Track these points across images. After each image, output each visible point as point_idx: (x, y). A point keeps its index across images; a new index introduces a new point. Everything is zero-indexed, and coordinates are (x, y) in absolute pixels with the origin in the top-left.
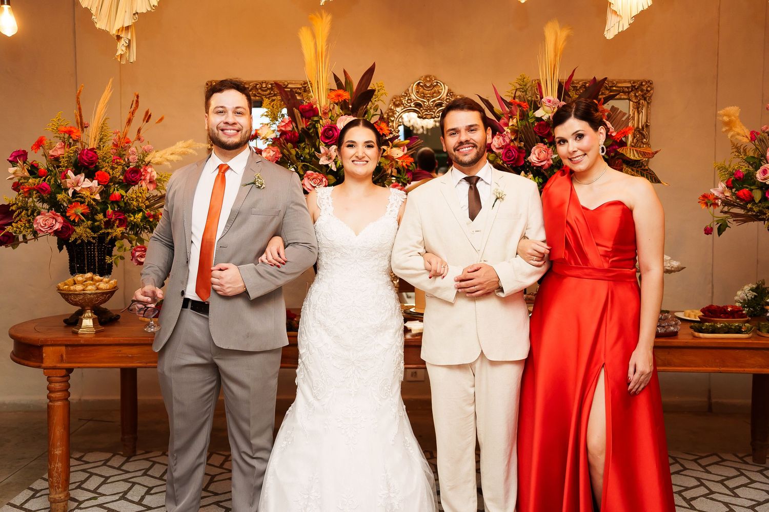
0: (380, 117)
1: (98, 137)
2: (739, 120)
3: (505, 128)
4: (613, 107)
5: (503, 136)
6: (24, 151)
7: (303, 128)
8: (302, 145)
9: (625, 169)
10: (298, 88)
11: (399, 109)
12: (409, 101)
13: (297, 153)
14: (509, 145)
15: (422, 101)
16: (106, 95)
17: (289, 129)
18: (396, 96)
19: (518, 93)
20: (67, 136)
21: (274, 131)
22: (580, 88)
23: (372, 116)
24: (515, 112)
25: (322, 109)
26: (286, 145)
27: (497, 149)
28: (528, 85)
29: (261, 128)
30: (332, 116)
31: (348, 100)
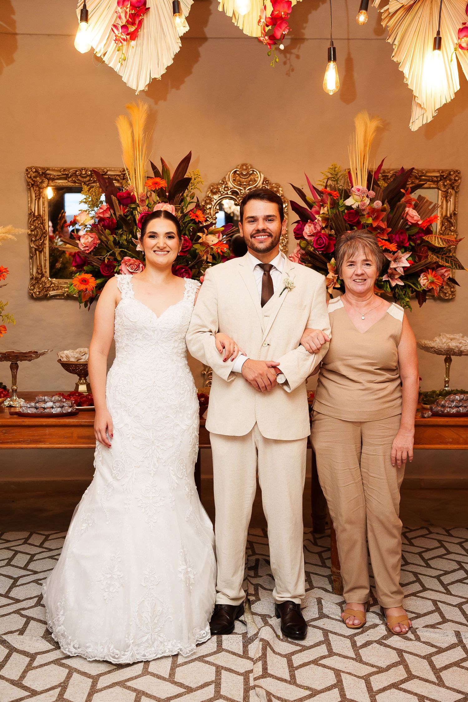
0: (197, 204)
3: (317, 216)
4: (420, 196)
5: (314, 224)
7: (120, 215)
8: (120, 231)
9: (430, 256)
10: (117, 175)
11: (216, 197)
12: (226, 189)
13: (115, 239)
14: (320, 232)
15: (239, 189)
17: (107, 215)
18: (214, 184)
19: (330, 182)
21: (92, 218)
22: (391, 177)
23: (188, 205)
24: (326, 200)
25: (139, 197)
26: (104, 231)
27: (309, 236)
28: (340, 174)
29: (79, 214)
30: (149, 203)
31: (165, 187)
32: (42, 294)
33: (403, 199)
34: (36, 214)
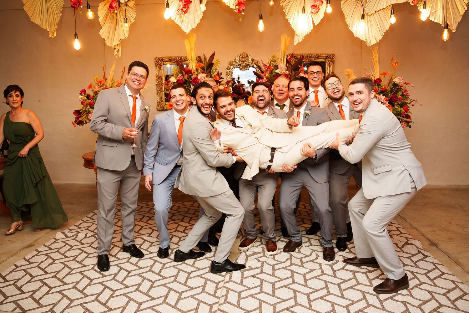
0: (218, 73)
1: (111, 83)
2: (353, 74)
3: (265, 77)
6: (85, 90)
7: (186, 78)
8: (185, 85)
11: (232, 67)
12: (236, 63)
15: (241, 63)
16: (113, 67)
17: (181, 78)
18: (231, 61)
19: (272, 63)
20: (99, 83)
25: (193, 71)
28: (276, 59)
30: (197, 73)
31: (204, 67)
32: (162, 109)
33: (300, 69)
34: (159, 76)
